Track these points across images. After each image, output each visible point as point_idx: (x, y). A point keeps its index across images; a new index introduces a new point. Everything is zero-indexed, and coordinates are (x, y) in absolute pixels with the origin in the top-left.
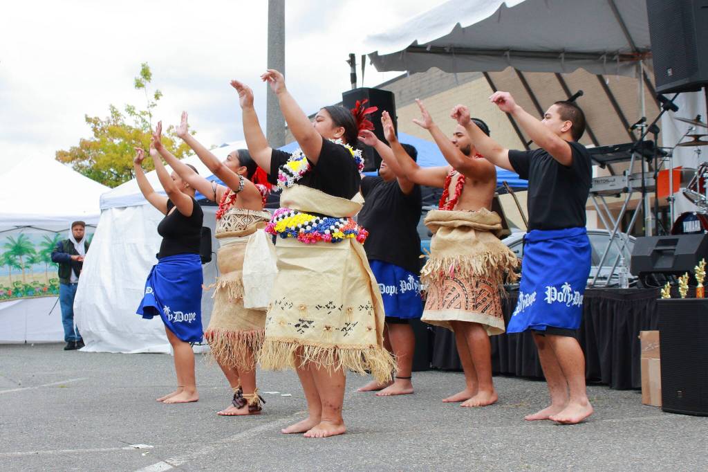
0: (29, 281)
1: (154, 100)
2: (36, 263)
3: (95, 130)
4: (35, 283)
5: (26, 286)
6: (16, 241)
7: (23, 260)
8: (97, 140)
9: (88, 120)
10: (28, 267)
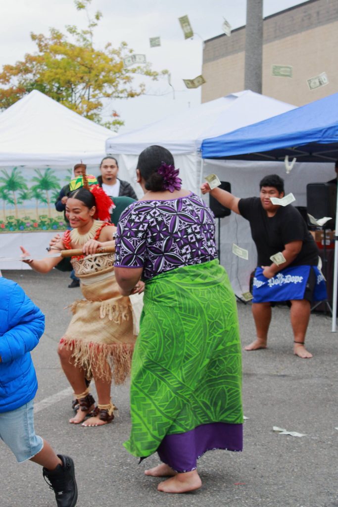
0: (21, 217)
1: (96, 21)
2: (28, 199)
3: (40, 46)
4: (26, 219)
5: (18, 221)
6: (10, 175)
7: (15, 195)
8: (42, 54)
9: (34, 37)
10: (21, 203)
